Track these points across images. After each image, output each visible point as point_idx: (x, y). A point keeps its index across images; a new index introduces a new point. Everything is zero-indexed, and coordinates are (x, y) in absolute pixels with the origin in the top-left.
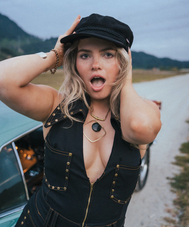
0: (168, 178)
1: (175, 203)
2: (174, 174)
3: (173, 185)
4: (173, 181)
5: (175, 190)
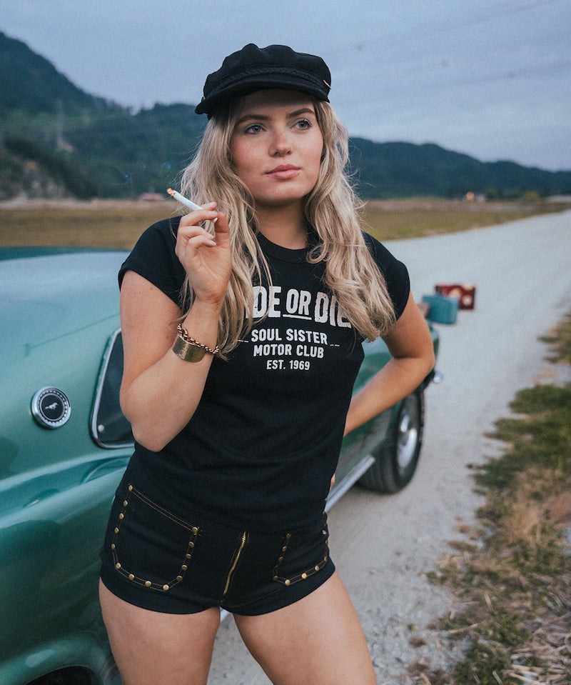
0: (470, 467)
1: (480, 514)
2: (485, 457)
3: (479, 479)
4: (483, 472)
5: (486, 489)
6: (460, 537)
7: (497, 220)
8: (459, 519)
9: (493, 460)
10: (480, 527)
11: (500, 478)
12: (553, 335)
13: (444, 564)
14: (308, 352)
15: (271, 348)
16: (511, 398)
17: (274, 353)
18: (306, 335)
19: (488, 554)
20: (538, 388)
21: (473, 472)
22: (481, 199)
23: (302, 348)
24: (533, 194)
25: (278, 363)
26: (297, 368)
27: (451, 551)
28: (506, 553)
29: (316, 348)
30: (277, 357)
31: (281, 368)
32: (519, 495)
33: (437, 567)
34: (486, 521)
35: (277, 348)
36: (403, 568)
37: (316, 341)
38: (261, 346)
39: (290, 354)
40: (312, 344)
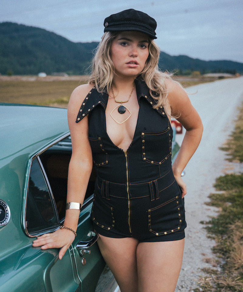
0: (202, 223)
1: (214, 250)
3: (209, 230)
4: (210, 226)
5: (214, 236)
6: (207, 266)
8: (204, 255)
9: (213, 218)
10: (217, 259)
11: (221, 229)
12: (227, 146)
13: (202, 282)
16: (214, 182)
19: (226, 275)
20: (227, 176)
21: (205, 226)
27: (204, 275)
28: (235, 274)
32: (235, 239)
33: (199, 285)
34: (218, 254)
36: (180, 288)
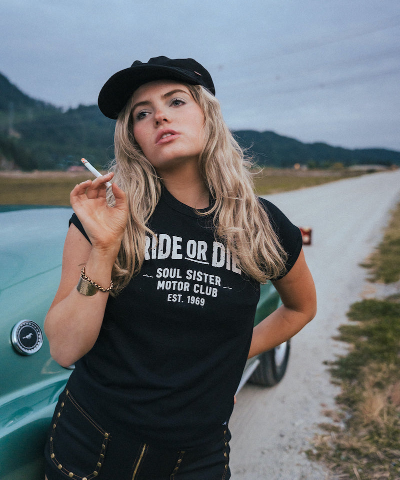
0: (326, 363)
1: (339, 400)
2: (336, 356)
3: (334, 373)
4: (336, 367)
5: (339, 380)
6: (326, 420)
7: (318, 182)
8: (323, 405)
9: (341, 357)
10: (340, 411)
11: (349, 371)
12: (368, 262)
13: (317, 443)
14: (204, 290)
15: (172, 284)
16: (347, 309)
17: (174, 289)
18: (203, 276)
19: (350, 434)
20: (365, 302)
21: (328, 367)
22: (305, 168)
23: (198, 286)
24: (339, 165)
25: (177, 297)
26: (193, 303)
27: (321, 432)
28: (363, 432)
29: (211, 288)
30: (176, 292)
31: (179, 301)
32: (367, 385)
33: (313, 445)
34: (343, 406)
35: (177, 284)
36: (287, 448)
37: (211, 283)
38: (164, 282)
39: (188, 290)
40: (208, 284)
